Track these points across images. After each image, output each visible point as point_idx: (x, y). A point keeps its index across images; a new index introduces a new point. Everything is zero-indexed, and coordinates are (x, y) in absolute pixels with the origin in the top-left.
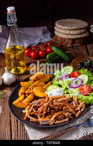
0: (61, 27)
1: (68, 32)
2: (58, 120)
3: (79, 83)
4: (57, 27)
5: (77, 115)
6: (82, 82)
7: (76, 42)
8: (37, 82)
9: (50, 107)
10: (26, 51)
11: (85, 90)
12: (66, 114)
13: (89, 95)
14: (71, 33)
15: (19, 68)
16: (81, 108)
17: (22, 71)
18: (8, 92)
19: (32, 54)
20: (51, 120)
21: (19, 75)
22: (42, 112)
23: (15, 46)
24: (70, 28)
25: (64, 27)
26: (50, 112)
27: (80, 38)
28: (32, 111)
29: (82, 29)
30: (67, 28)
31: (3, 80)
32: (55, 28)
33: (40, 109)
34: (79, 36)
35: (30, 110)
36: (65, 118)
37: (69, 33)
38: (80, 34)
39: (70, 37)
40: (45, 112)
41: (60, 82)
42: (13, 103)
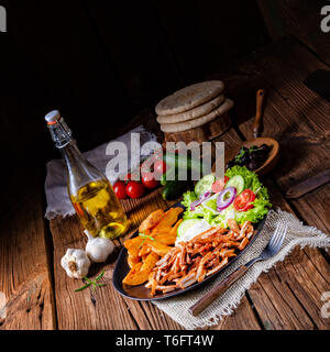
0: (169, 111)
1: (186, 117)
2: (211, 268)
3: (231, 195)
4: (162, 116)
5: (241, 246)
6: (236, 190)
7: (212, 129)
8: (155, 230)
9: (190, 254)
10: (116, 189)
11: (243, 201)
12: (222, 254)
13: (252, 207)
14: (194, 115)
15: (112, 224)
16: (246, 233)
17: (122, 228)
18: (109, 273)
19: (130, 189)
20: (199, 274)
21: (118, 238)
22: (179, 270)
23: (88, 186)
24: (187, 106)
25: (175, 110)
26: (193, 263)
27: (217, 117)
28: (161, 277)
29: (213, 99)
30: (181, 109)
31: (89, 256)
32: (158, 120)
33: (174, 268)
34: (213, 115)
35: (158, 278)
36: (221, 259)
37: (189, 117)
38: (213, 110)
39: (194, 124)
40: (183, 268)
41: (198, 211)
42: (124, 281)
